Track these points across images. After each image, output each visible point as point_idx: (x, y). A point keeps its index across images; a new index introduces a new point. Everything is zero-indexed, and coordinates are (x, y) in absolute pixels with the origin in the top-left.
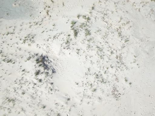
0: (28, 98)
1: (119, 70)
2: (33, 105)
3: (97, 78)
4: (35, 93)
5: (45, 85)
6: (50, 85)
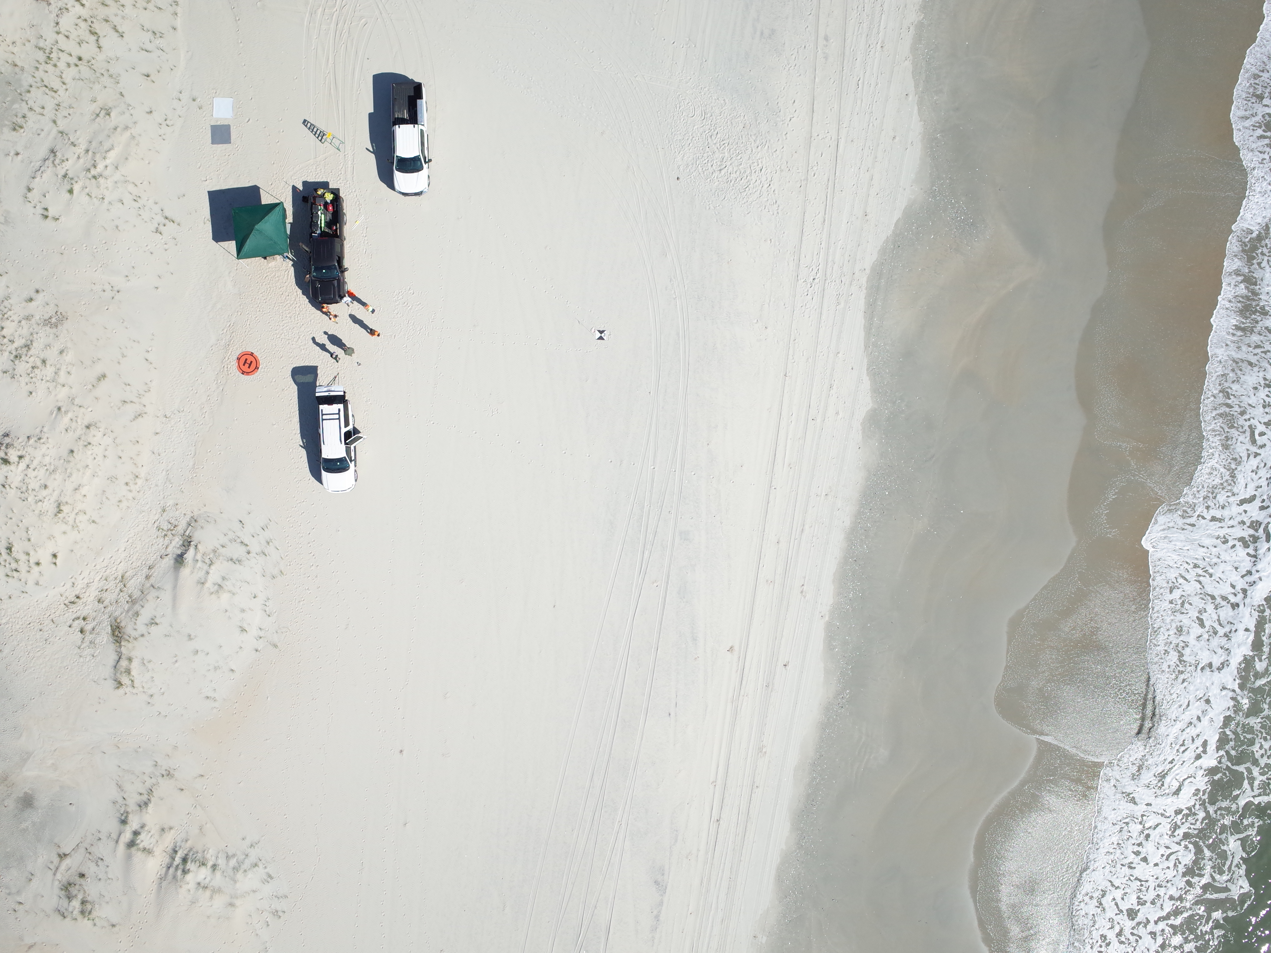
0: (55, 479)
1: (9, 313)
2: (68, 471)
3: (21, 357)
4: (46, 468)
5: (30, 450)
6: (32, 441)
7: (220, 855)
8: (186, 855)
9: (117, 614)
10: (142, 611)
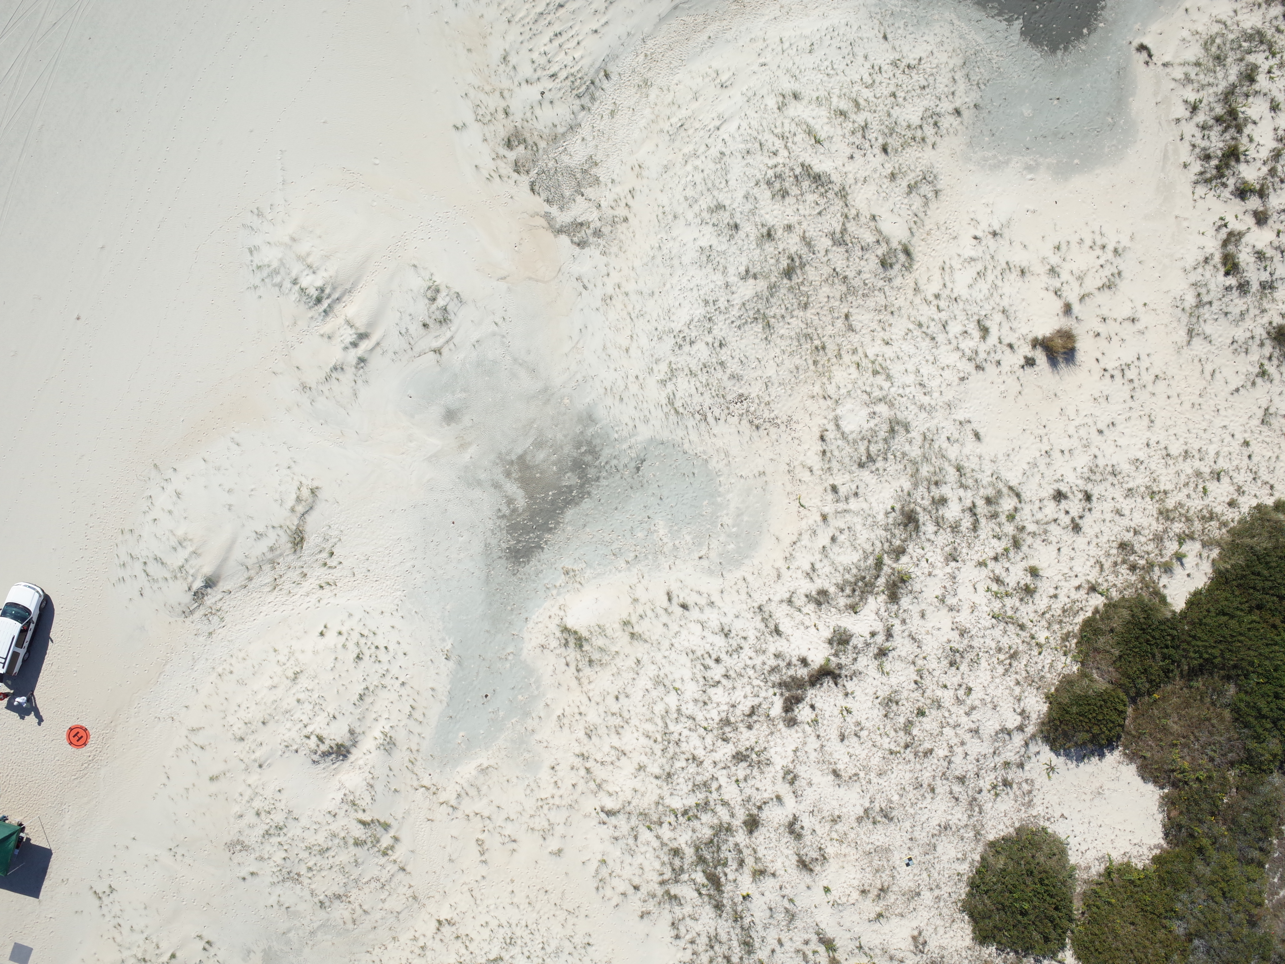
7: (287, 291)
8: (316, 304)
9: (292, 557)
10: (265, 550)
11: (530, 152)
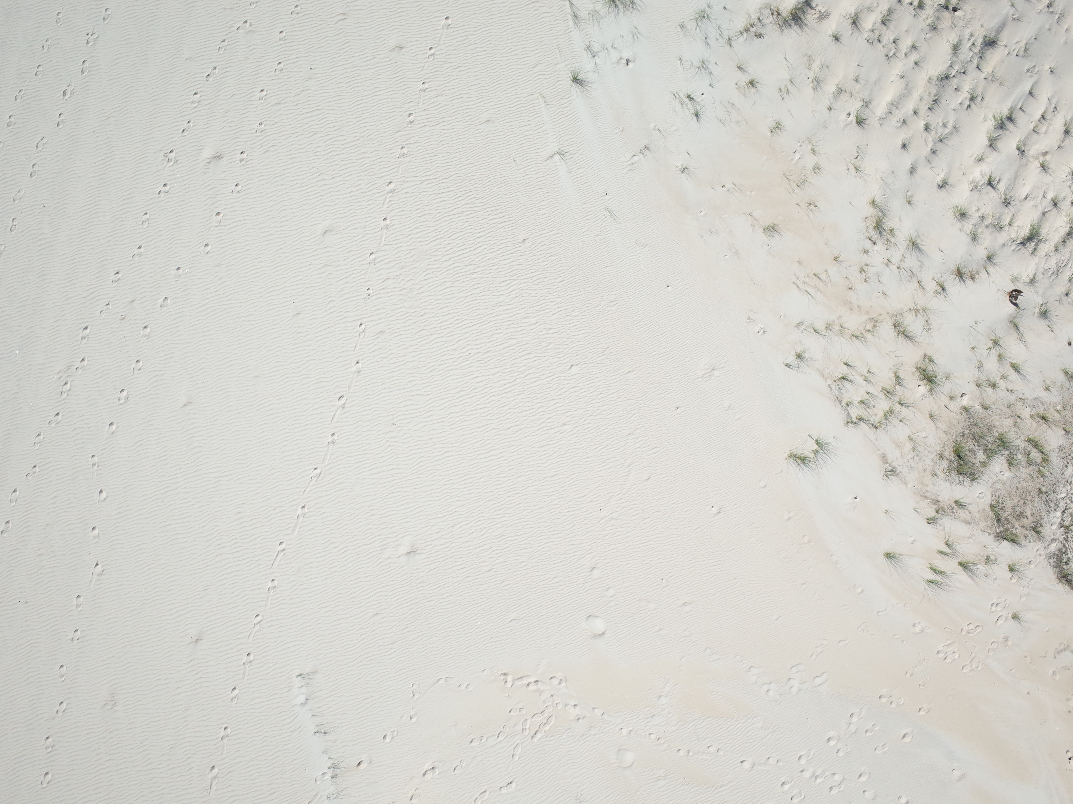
11: (1024, 471)
